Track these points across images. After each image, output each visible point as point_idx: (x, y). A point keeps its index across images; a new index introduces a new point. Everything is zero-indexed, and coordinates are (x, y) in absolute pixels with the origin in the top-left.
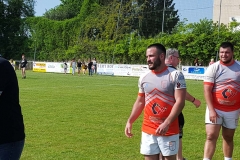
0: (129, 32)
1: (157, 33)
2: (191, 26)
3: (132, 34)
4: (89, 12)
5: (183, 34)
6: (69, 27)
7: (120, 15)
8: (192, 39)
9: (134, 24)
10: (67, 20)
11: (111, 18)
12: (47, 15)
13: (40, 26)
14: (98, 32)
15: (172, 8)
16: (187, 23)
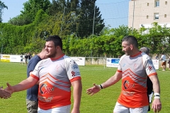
0: (70, 34)
1: (89, 34)
2: (113, 30)
3: (72, 35)
4: (41, 20)
5: (107, 35)
6: (26, 31)
7: (63, 22)
8: (113, 40)
9: (73, 28)
10: (25, 26)
11: (56, 24)
12: (11, 22)
13: (6, 30)
14: (47, 34)
15: (100, 17)
16: (110, 28)
